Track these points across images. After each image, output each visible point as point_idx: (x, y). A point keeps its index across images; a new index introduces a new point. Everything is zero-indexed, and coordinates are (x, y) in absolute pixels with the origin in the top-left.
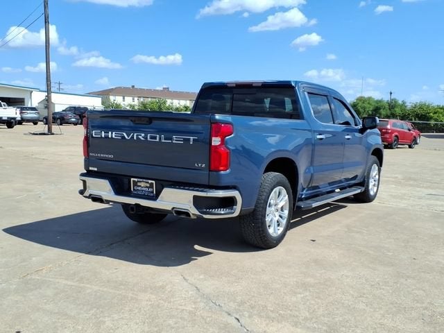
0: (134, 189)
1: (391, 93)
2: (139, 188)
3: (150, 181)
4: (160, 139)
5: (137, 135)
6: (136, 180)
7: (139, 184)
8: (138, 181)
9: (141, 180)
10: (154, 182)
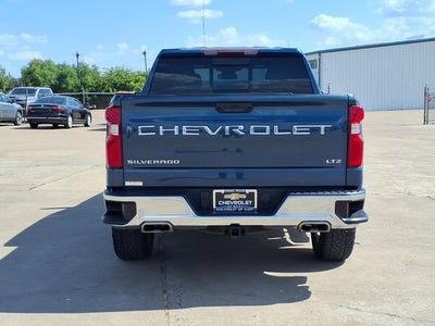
0: (217, 205)
1: (78, 55)
2: (227, 203)
3: (248, 191)
4: (272, 130)
5: (231, 129)
6: (223, 191)
7: (226, 197)
8: (226, 193)
9: (232, 191)
10: (255, 191)
